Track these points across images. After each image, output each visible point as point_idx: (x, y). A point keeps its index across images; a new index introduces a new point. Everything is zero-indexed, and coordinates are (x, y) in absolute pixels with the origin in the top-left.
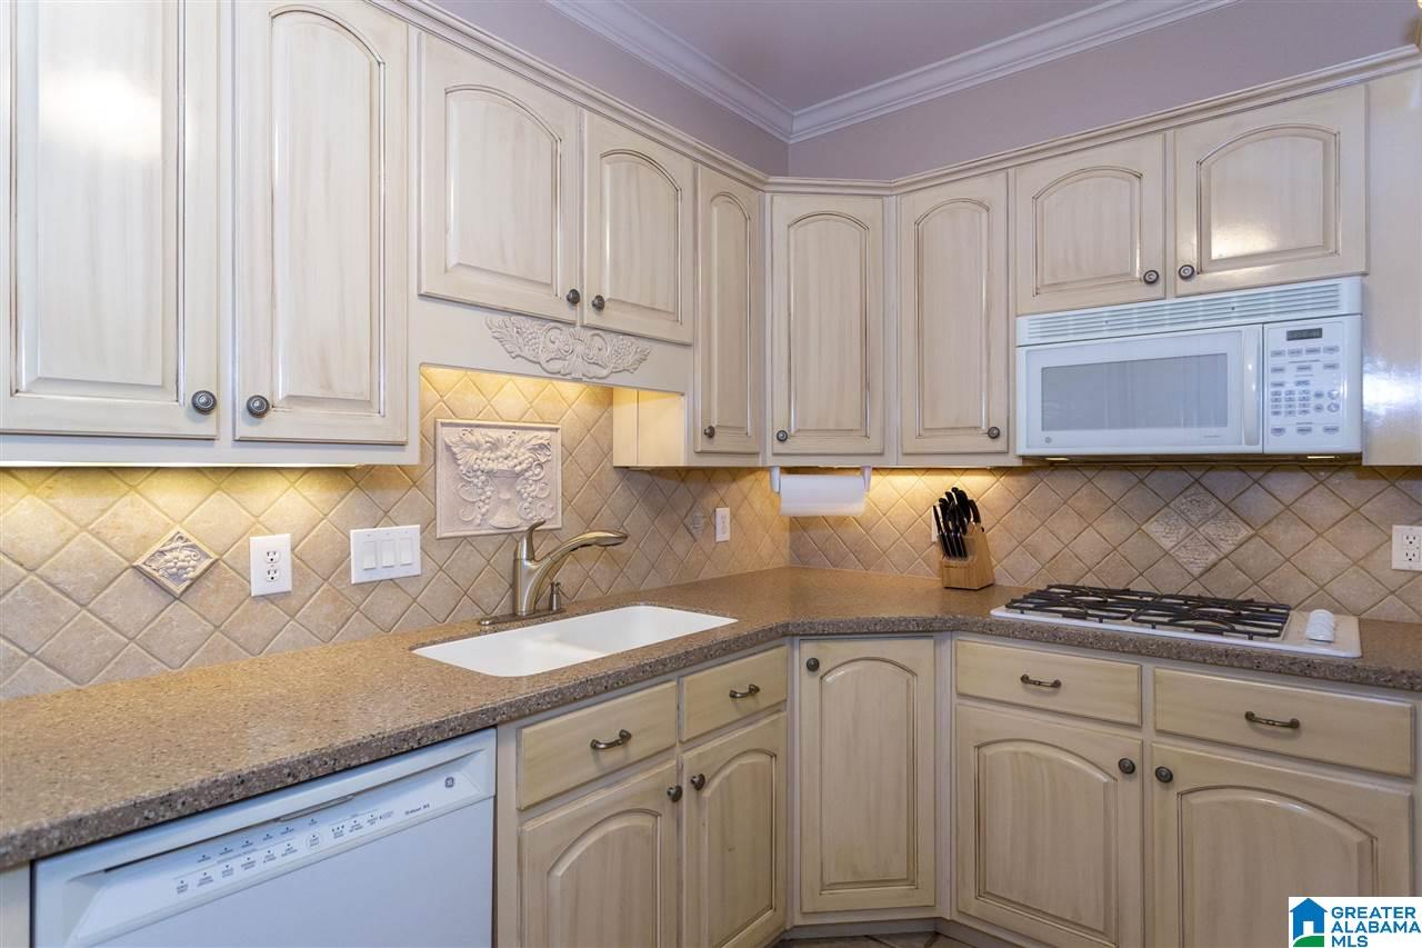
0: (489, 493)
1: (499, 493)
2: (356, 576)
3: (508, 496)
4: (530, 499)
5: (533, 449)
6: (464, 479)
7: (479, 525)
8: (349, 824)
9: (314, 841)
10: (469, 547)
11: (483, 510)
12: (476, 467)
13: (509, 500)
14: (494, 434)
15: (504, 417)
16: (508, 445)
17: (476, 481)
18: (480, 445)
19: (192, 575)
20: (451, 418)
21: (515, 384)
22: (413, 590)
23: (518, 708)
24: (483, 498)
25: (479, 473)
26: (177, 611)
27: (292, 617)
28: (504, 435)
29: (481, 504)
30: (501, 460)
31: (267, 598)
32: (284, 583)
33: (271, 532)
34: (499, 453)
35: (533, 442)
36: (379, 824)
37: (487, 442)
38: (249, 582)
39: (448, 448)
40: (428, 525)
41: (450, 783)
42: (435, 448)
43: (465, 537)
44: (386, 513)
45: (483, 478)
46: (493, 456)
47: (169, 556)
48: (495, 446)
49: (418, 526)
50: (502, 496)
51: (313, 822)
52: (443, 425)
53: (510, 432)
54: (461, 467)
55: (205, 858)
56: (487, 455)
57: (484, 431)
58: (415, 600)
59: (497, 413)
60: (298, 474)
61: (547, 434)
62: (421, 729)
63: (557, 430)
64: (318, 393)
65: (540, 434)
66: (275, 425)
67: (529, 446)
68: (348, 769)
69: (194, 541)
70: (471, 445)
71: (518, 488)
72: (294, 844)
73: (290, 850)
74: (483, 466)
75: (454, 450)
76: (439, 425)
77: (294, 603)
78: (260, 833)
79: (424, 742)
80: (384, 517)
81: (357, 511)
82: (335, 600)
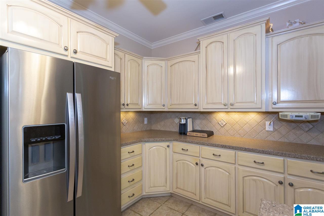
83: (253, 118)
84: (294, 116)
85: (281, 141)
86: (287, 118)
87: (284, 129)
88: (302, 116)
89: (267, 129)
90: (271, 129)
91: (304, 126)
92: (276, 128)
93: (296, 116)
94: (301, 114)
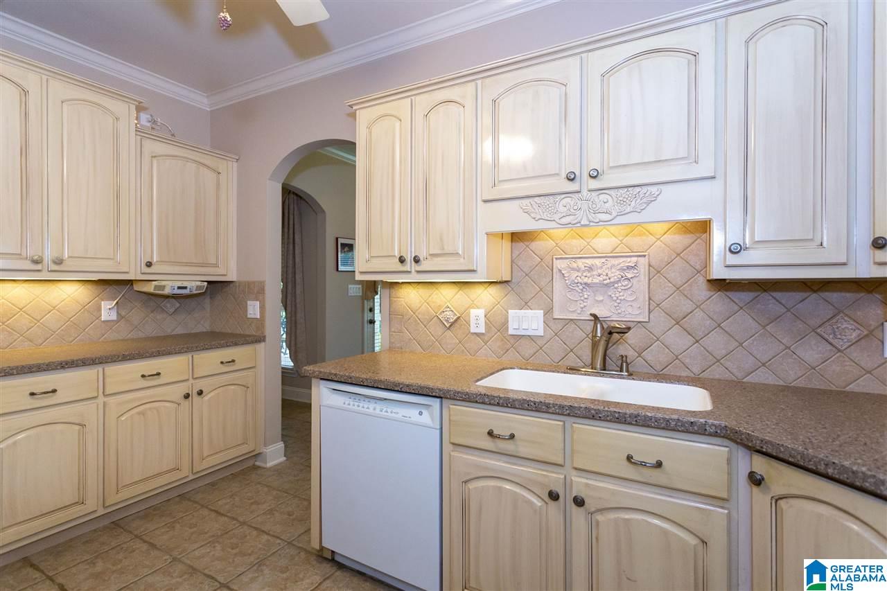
0: (586, 296)
1: (595, 296)
2: (511, 332)
3: (601, 298)
4: (618, 301)
5: (622, 270)
6: (570, 287)
7: (579, 314)
8: (385, 409)
9: (375, 409)
10: (573, 326)
11: (582, 306)
12: (576, 281)
13: (603, 300)
14: (589, 262)
15: (600, 251)
16: (601, 267)
17: (577, 289)
18: (580, 269)
19: (452, 321)
20: (562, 255)
21: (608, 230)
22: (540, 342)
23: (444, 393)
24: (582, 298)
25: (579, 284)
26: (449, 333)
27: (486, 344)
28: (598, 262)
29: (582, 302)
30: (596, 276)
31: (477, 334)
32: (482, 330)
33: (478, 308)
34: (594, 273)
35: (622, 265)
36: (393, 415)
37: (585, 267)
38: (469, 325)
39: (560, 271)
40: (548, 312)
41: (421, 413)
42: (552, 270)
43: (572, 320)
44: (526, 303)
45: (581, 287)
46: (589, 275)
47: (445, 313)
48: (590, 269)
49: (542, 311)
50: (596, 298)
51: (376, 403)
52: (556, 259)
53: (603, 260)
54: (567, 282)
55: (350, 398)
56: (584, 274)
57: (583, 260)
58: (541, 348)
59: (594, 249)
60: (486, 285)
61: (635, 259)
62: (402, 384)
63: (645, 256)
64: (439, 252)
65: (629, 259)
66: (424, 266)
67: (619, 267)
68: (377, 388)
69: (452, 309)
70: (573, 269)
71: (610, 294)
72: (370, 407)
73: (368, 408)
74: (580, 280)
75: (563, 272)
76: (554, 259)
77: (486, 338)
78: (363, 398)
79: (403, 390)
80: (525, 305)
81: (512, 302)
82: (502, 340)
83: (69, 294)
84: (176, 288)
85: (132, 337)
86: (163, 290)
87: (137, 314)
88: (185, 288)
89: (105, 316)
90: (114, 316)
91: (168, 305)
92: (123, 313)
93: (179, 288)
94: (185, 284)
